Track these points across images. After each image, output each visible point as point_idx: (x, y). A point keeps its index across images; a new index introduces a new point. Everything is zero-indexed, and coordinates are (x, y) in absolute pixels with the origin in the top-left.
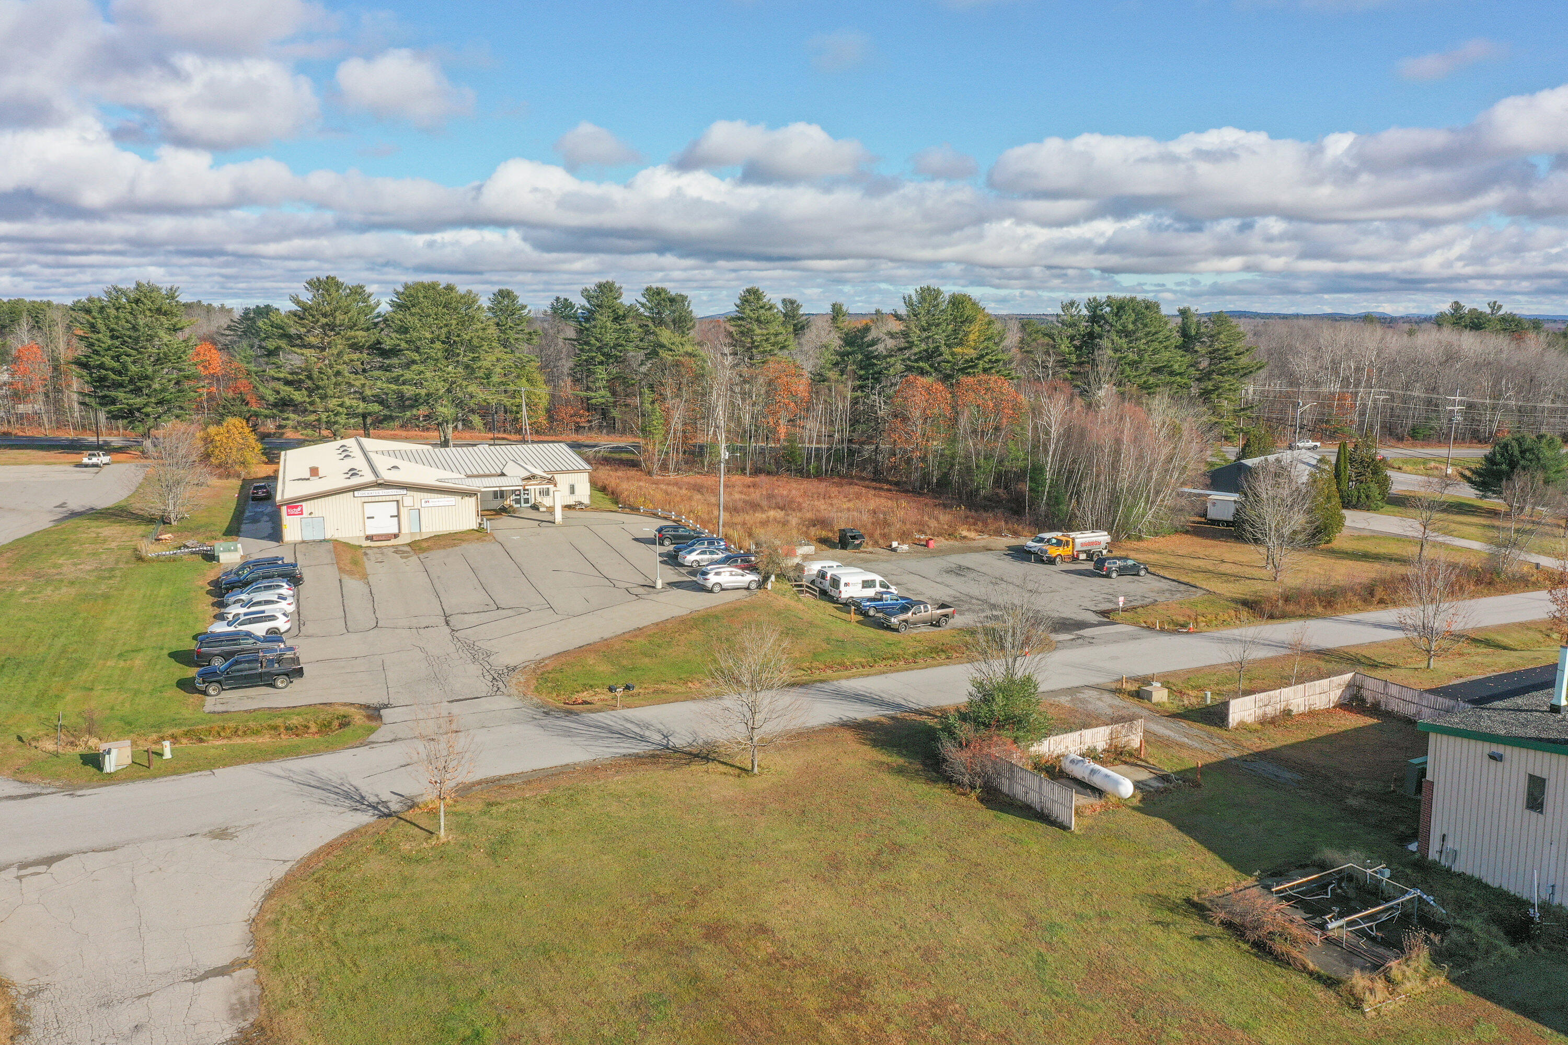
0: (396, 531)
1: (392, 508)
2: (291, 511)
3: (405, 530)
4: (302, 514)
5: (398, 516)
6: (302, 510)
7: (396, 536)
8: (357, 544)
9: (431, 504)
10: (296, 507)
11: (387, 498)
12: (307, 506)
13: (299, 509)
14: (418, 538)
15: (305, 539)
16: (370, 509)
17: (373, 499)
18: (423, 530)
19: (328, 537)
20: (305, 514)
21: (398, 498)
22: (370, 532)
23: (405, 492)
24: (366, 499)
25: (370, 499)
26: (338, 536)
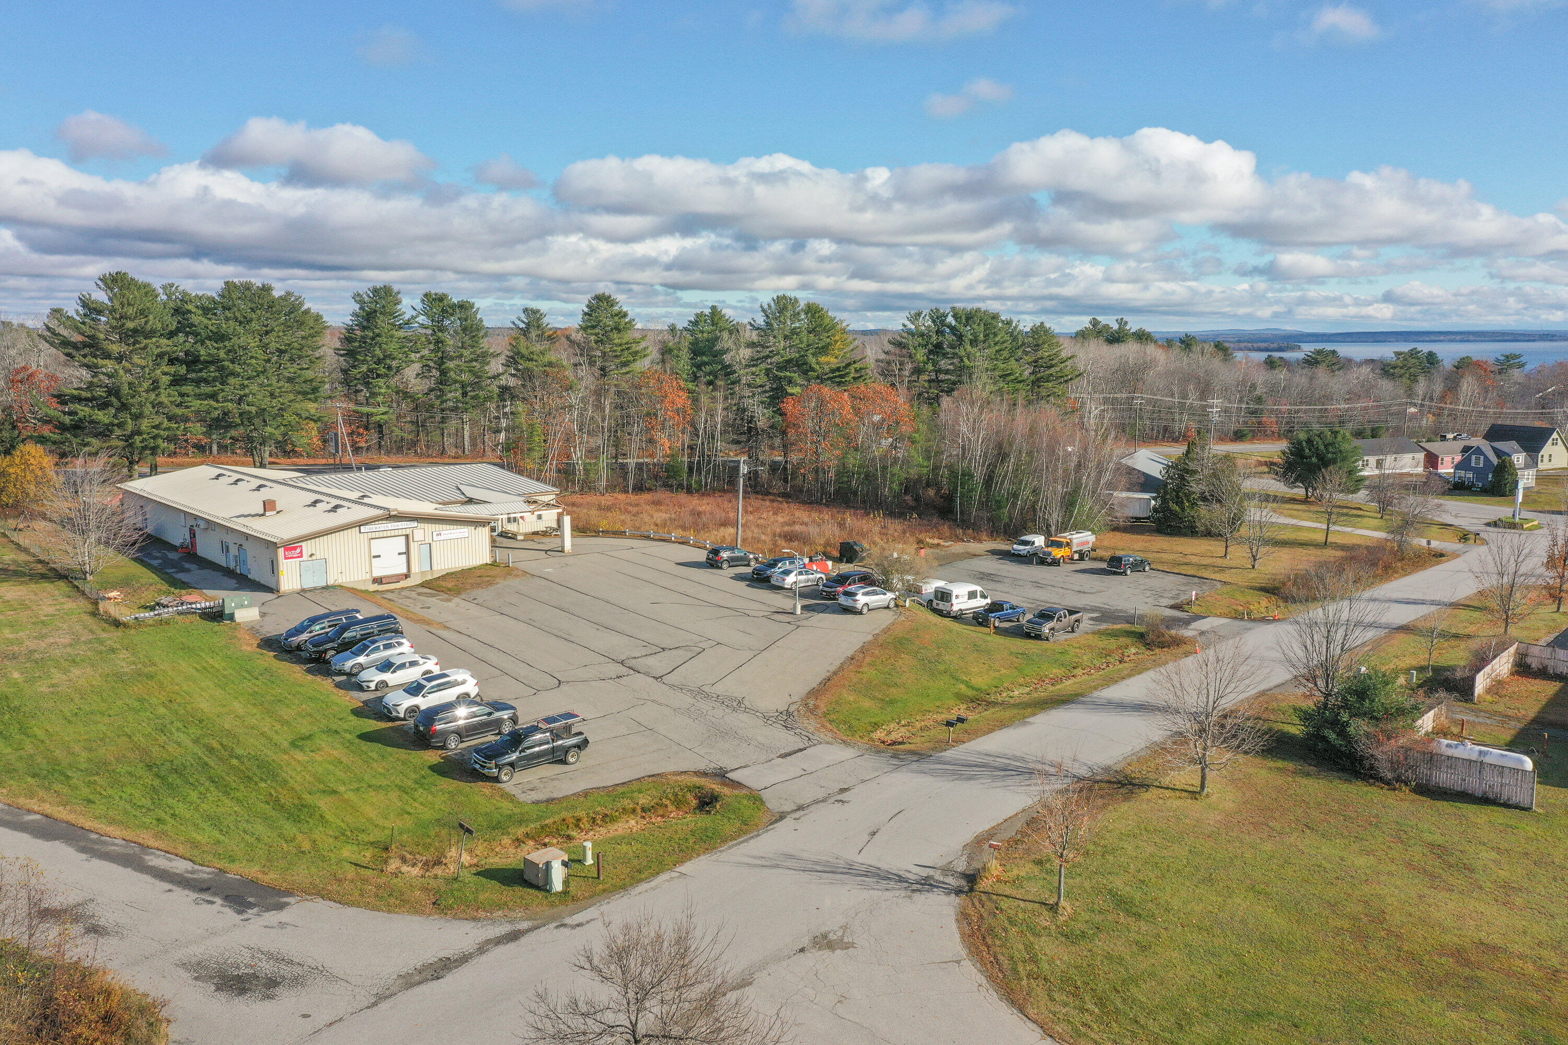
0: (405, 571)
1: (400, 544)
2: (289, 554)
3: (415, 569)
4: (301, 556)
5: (407, 553)
6: (301, 552)
7: (407, 576)
8: (363, 588)
9: (442, 537)
10: (295, 548)
11: (396, 533)
12: (307, 547)
13: (298, 550)
14: (429, 577)
15: (305, 587)
16: (378, 546)
17: (381, 534)
18: (435, 568)
19: (331, 582)
20: (305, 556)
21: (408, 532)
22: (377, 573)
23: (415, 524)
24: (374, 535)
25: (377, 535)
26: (342, 580)
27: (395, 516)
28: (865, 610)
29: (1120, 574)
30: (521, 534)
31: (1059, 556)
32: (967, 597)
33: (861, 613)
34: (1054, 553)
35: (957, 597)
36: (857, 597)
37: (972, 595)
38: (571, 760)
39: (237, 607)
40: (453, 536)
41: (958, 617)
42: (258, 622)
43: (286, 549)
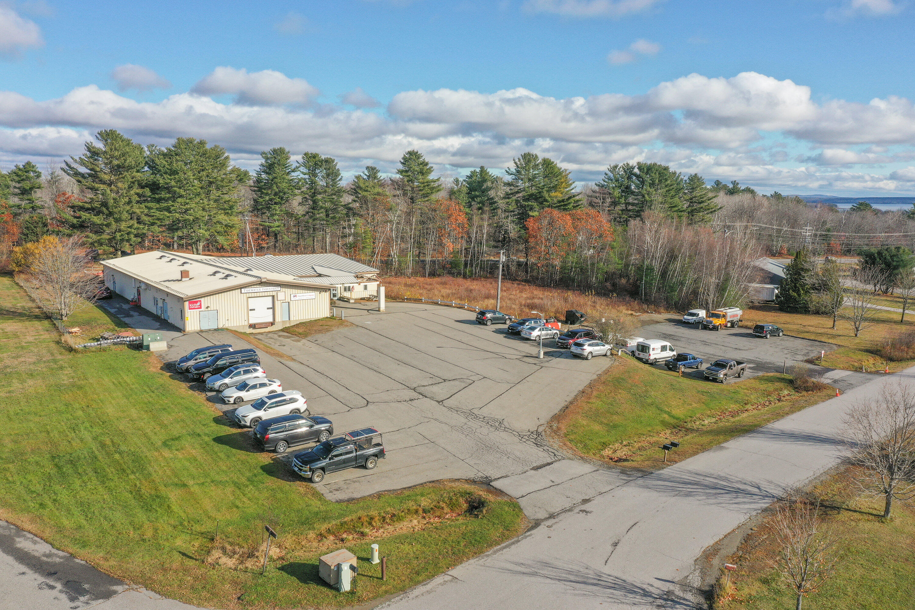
0: (271, 320)
1: (268, 302)
2: (192, 306)
3: (278, 319)
4: (201, 308)
5: (273, 308)
6: (200, 305)
7: (272, 324)
8: (243, 331)
9: (297, 298)
10: (196, 302)
11: (266, 294)
12: (204, 302)
13: (198, 304)
14: (288, 325)
15: (202, 329)
16: (253, 303)
17: (256, 295)
18: (292, 319)
19: (220, 326)
20: (203, 308)
21: (274, 293)
22: (252, 321)
23: (279, 288)
24: (250, 295)
25: (253, 295)
26: (228, 325)
27: (265, 283)
28: (590, 357)
29: (762, 337)
30: (353, 299)
31: (718, 324)
32: (660, 350)
33: (586, 359)
34: (714, 322)
35: (653, 349)
36: (585, 347)
37: (664, 348)
38: (370, 465)
39: (152, 341)
40: (305, 298)
41: (654, 364)
42: (166, 351)
43: (190, 303)
